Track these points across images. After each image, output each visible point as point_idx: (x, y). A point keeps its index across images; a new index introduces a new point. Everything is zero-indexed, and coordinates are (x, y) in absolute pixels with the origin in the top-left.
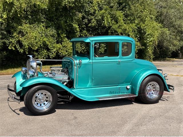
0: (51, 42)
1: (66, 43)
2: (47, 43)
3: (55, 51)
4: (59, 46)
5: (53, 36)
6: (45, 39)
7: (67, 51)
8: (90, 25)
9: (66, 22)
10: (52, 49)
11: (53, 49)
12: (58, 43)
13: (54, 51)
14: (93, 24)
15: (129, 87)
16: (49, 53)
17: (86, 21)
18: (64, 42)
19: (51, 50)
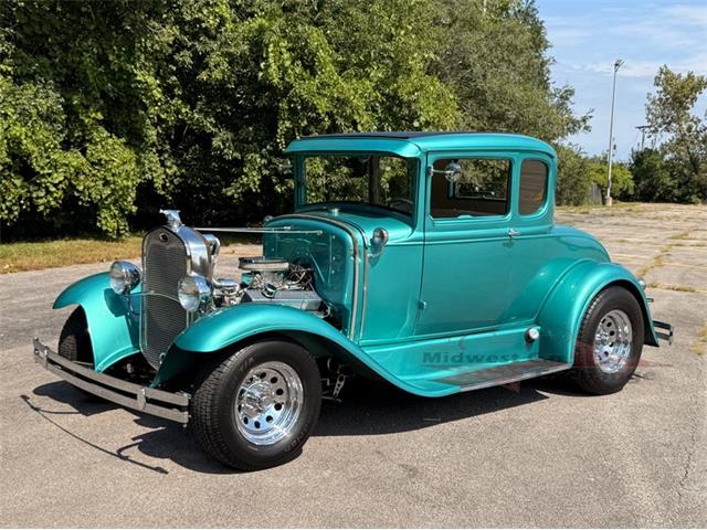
0: (41, 143)
1: (103, 147)
2: (28, 145)
3: (60, 182)
4: (74, 158)
5: (47, 118)
6: (18, 130)
7: (106, 183)
8: (203, 76)
9: (102, 60)
10: (46, 171)
11: (50, 175)
12: (66, 146)
13: (57, 182)
14: (217, 74)
15: (534, 333)
16: (32, 188)
17: (185, 57)
18: (96, 144)
19: (43, 176)
